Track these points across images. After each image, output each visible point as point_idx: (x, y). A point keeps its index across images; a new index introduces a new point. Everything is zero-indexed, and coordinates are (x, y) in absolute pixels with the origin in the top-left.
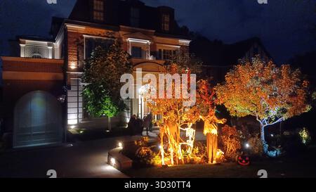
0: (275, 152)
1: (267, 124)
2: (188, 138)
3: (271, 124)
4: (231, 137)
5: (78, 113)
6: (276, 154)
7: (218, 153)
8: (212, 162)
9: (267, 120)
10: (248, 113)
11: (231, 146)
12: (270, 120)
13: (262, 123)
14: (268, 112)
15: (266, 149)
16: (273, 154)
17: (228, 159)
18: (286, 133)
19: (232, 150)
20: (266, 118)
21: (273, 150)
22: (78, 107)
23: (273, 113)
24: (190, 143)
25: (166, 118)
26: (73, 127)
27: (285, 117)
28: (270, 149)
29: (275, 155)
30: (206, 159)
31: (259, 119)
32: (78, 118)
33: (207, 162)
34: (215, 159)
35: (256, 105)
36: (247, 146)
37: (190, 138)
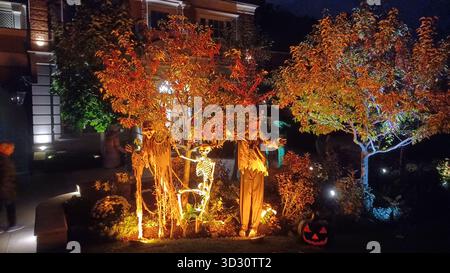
0: (389, 210)
1: (375, 152)
2: (201, 179)
3: (385, 150)
4: (295, 179)
5: (53, 124)
6: (392, 214)
7: (263, 213)
8: (247, 232)
9: (375, 143)
10: (337, 127)
11: (293, 197)
12: (382, 142)
13: (364, 149)
14: (379, 126)
15: (369, 204)
16: (384, 214)
17: (284, 225)
18: (412, 167)
19: (294, 207)
20: (375, 139)
21: (385, 205)
22: (52, 114)
23: (390, 127)
24: (204, 191)
25: (149, 134)
26: (43, 148)
27: (415, 137)
28: (378, 204)
29: (387, 216)
30: (237, 224)
31: (359, 139)
32: (53, 134)
33: (238, 231)
34: (255, 225)
35: (353, 109)
36: (333, 193)
37: (205, 180)
